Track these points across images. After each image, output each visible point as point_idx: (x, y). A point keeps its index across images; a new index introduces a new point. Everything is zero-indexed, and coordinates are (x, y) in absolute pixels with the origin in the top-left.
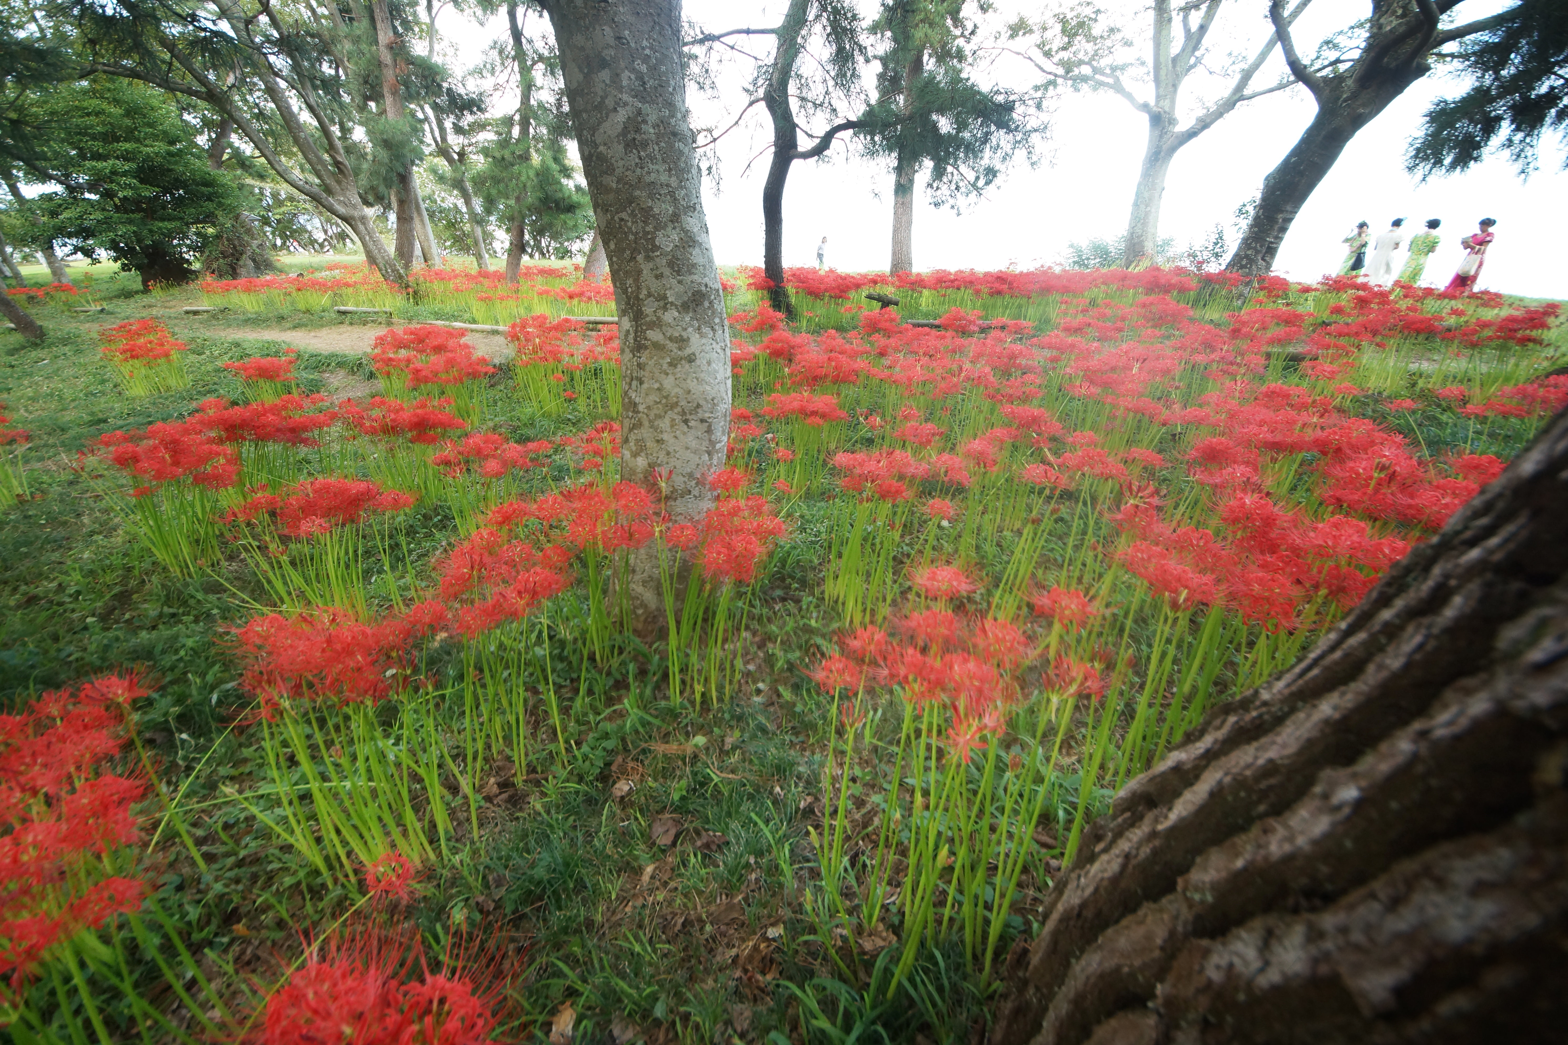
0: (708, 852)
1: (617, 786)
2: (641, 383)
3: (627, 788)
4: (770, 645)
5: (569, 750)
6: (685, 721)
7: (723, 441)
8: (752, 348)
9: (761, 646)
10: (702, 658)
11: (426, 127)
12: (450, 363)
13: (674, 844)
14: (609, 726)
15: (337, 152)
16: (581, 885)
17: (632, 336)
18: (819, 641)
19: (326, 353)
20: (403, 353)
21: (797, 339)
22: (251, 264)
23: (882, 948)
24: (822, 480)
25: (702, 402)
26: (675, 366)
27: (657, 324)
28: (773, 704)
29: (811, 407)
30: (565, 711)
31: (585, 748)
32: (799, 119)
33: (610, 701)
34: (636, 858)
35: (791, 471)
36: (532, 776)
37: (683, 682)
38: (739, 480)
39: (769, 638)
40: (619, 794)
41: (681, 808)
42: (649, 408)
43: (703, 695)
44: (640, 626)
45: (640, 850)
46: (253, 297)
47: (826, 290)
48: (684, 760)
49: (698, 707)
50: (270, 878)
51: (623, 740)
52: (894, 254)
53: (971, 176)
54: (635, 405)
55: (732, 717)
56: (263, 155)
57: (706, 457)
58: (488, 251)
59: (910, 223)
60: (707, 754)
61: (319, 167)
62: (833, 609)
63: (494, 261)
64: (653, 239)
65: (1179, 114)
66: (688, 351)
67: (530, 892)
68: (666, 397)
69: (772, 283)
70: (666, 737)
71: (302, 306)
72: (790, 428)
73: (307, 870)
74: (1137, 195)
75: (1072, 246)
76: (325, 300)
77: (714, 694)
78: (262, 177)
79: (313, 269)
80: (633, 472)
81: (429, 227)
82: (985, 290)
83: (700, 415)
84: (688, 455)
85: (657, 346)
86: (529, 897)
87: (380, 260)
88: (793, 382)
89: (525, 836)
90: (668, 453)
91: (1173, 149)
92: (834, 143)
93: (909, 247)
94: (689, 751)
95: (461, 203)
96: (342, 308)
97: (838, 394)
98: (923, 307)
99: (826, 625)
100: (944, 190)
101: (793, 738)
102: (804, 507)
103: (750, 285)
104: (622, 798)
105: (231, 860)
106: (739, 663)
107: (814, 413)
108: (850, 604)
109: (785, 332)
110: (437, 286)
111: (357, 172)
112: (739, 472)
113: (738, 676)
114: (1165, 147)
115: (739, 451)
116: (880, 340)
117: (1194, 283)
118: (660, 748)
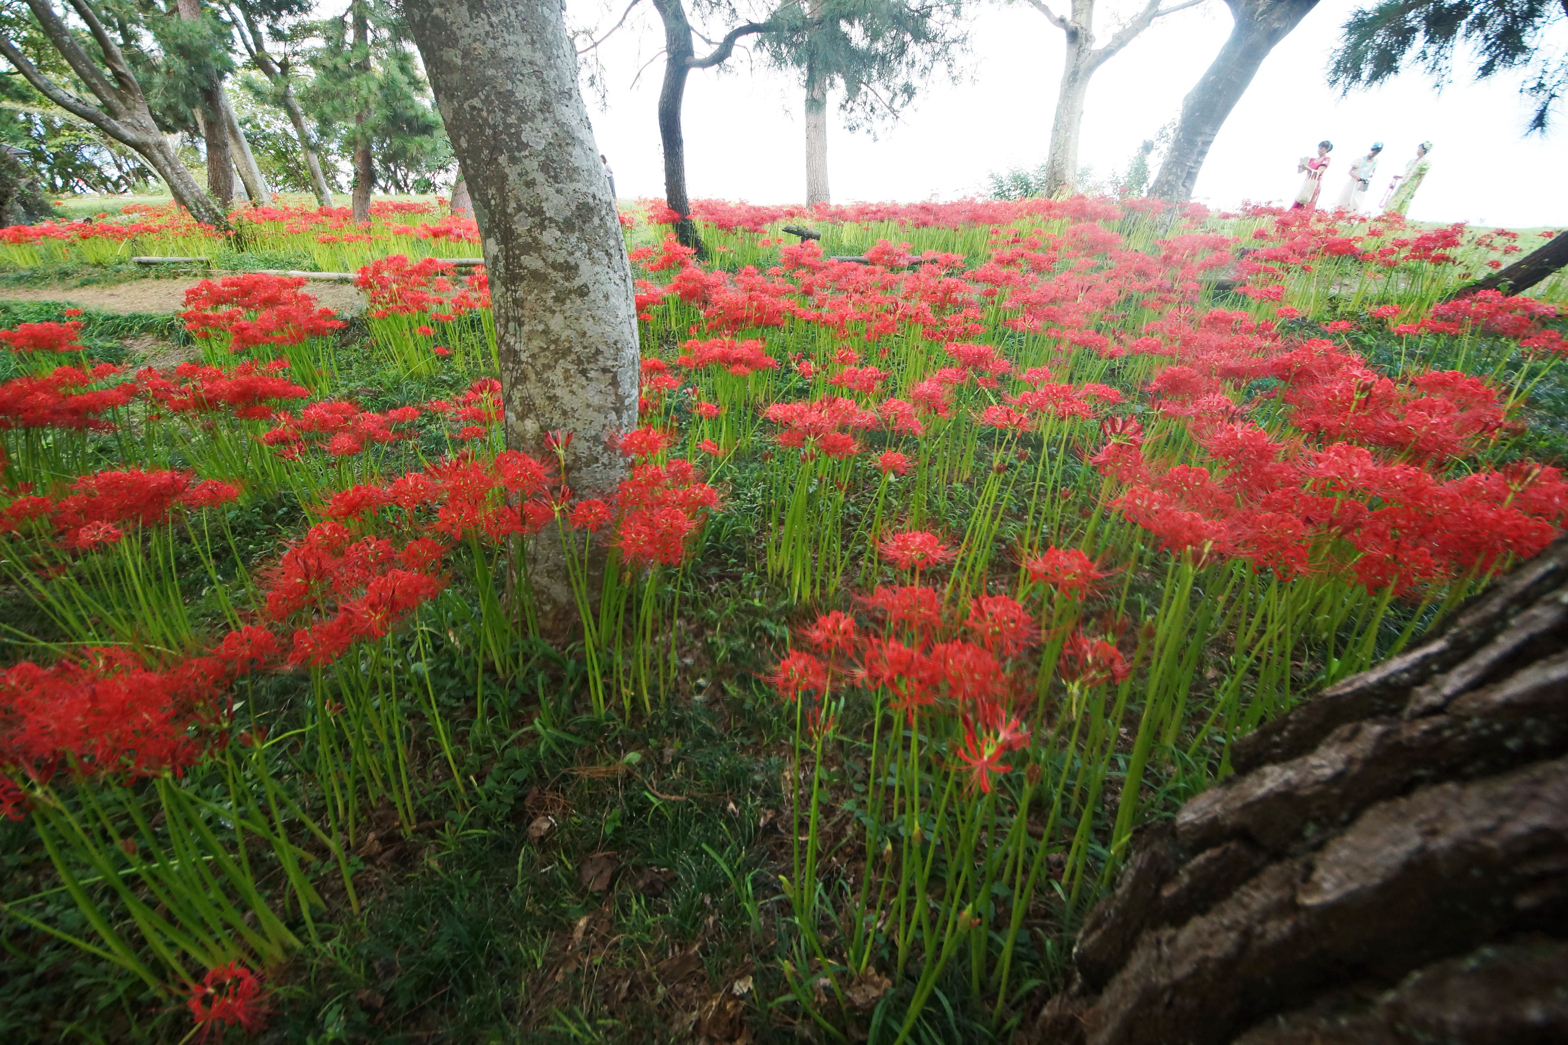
0: (653, 892)
1: (534, 824)
2: (521, 324)
3: (546, 826)
4: (709, 633)
5: (468, 786)
6: (613, 735)
7: (633, 395)
8: (659, 289)
9: (698, 634)
10: (628, 655)
11: (235, 31)
12: (285, 318)
13: (611, 887)
14: (517, 753)
15: (116, 61)
16: (495, 957)
17: (502, 263)
18: (766, 623)
19: (126, 315)
20: (224, 309)
21: (711, 279)
22: (20, 208)
23: (877, 999)
24: (751, 438)
25: (602, 347)
26: (563, 302)
27: (534, 246)
28: (717, 701)
29: (734, 353)
30: (460, 738)
31: (489, 783)
32: (693, 18)
33: (518, 721)
34: (564, 912)
35: (716, 430)
36: (424, 824)
37: (607, 687)
38: (657, 441)
39: (707, 624)
40: (537, 834)
41: (616, 842)
42: (533, 356)
43: (633, 700)
44: (549, 625)
45: (569, 900)
46: (26, 249)
47: (739, 223)
48: (614, 783)
49: (628, 716)
50: (81, 997)
51: (538, 766)
52: (810, 184)
53: (886, 95)
54: (516, 353)
55: (671, 723)
56: (21, 70)
57: (613, 416)
58: (331, 186)
59: (824, 148)
60: (643, 771)
61: (94, 81)
62: (777, 584)
63: (340, 197)
64: (518, 134)
65: (1096, 29)
66: (577, 282)
67: (430, 978)
68: (556, 342)
69: (676, 216)
70: (591, 759)
71: (91, 258)
72: (711, 380)
73: (128, 983)
74: (1056, 119)
75: (992, 176)
76: (122, 249)
77: (646, 697)
78: (24, 98)
79: (104, 213)
80: (522, 438)
81: (252, 158)
82: (910, 222)
83: (601, 364)
84: (591, 414)
85: (536, 275)
86: (427, 985)
87: (188, 198)
88: (711, 327)
89: (417, 904)
90: (565, 413)
91: (1091, 69)
92: (735, 50)
93: (825, 176)
94: (621, 771)
95: (290, 129)
96: (144, 258)
97: (763, 339)
98: (845, 242)
99: (772, 604)
100: (859, 112)
101: (745, 740)
102: (735, 469)
103: (651, 218)
104: (542, 838)
105: (24, 980)
106: (673, 656)
107: (738, 361)
108: (797, 578)
109: (695, 268)
110: (267, 227)
111: (146, 87)
112: (656, 432)
113: (674, 674)
114: (1083, 67)
115: (654, 407)
116: (804, 276)
117: (1118, 211)
118: (583, 772)
